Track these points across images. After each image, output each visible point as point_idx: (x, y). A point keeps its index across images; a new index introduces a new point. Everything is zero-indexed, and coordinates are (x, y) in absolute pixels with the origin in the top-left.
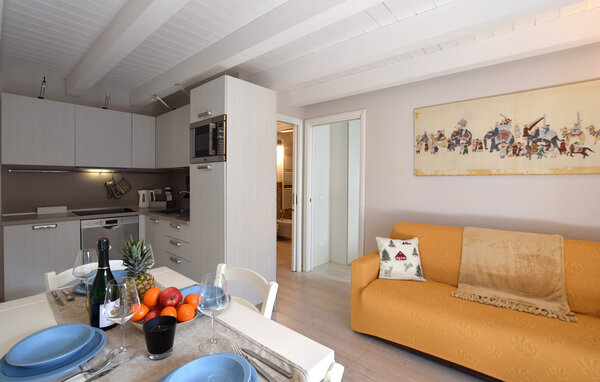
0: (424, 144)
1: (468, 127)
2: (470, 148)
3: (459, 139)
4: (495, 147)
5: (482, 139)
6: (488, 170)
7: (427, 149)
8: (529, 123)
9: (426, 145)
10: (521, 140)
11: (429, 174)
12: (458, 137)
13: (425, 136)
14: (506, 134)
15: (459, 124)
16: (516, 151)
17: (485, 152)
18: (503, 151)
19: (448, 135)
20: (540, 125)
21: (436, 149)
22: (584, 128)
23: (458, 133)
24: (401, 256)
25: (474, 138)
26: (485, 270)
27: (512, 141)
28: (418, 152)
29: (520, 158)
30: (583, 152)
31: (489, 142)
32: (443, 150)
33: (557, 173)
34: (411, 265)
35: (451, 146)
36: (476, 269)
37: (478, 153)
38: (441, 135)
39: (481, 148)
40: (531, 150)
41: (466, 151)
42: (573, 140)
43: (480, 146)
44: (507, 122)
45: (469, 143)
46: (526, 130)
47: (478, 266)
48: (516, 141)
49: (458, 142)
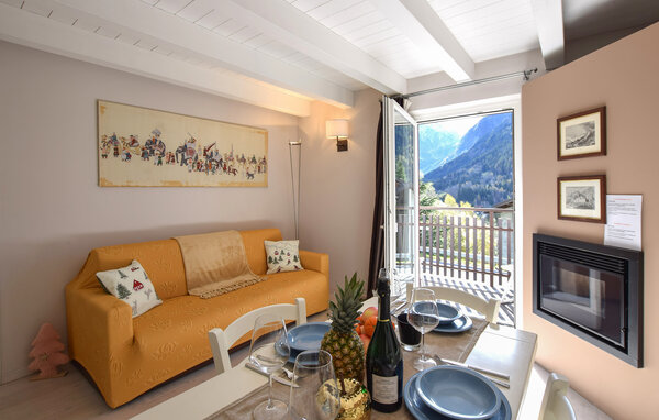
0: (112, 147)
1: (162, 138)
2: (164, 159)
3: (152, 148)
4: (184, 161)
5: (174, 152)
6: (178, 182)
7: (116, 154)
8: (207, 145)
9: (116, 149)
10: (202, 158)
11: (119, 184)
12: (153, 146)
13: (114, 138)
14: (192, 152)
15: (153, 132)
16: (199, 167)
17: (177, 165)
18: (190, 166)
19: (142, 142)
20: (213, 148)
21: (129, 156)
22: (234, 156)
23: (152, 142)
24: (137, 284)
25: (167, 151)
26: (205, 270)
27: (197, 158)
28: (105, 156)
29: (202, 173)
30: (234, 172)
31: (180, 156)
32: (136, 158)
33: (223, 186)
34: (150, 291)
35: (145, 155)
36: (199, 272)
37: (171, 165)
38: (134, 141)
39: (173, 161)
40: (208, 167)
41: (160, 162)
42: (230, 163)
43: (172, 159)
44: (193, 141)
45: (163, 154)
46: (205, 150)
47: (201, 269)
48: (200, 158)
49: (152, 151)
